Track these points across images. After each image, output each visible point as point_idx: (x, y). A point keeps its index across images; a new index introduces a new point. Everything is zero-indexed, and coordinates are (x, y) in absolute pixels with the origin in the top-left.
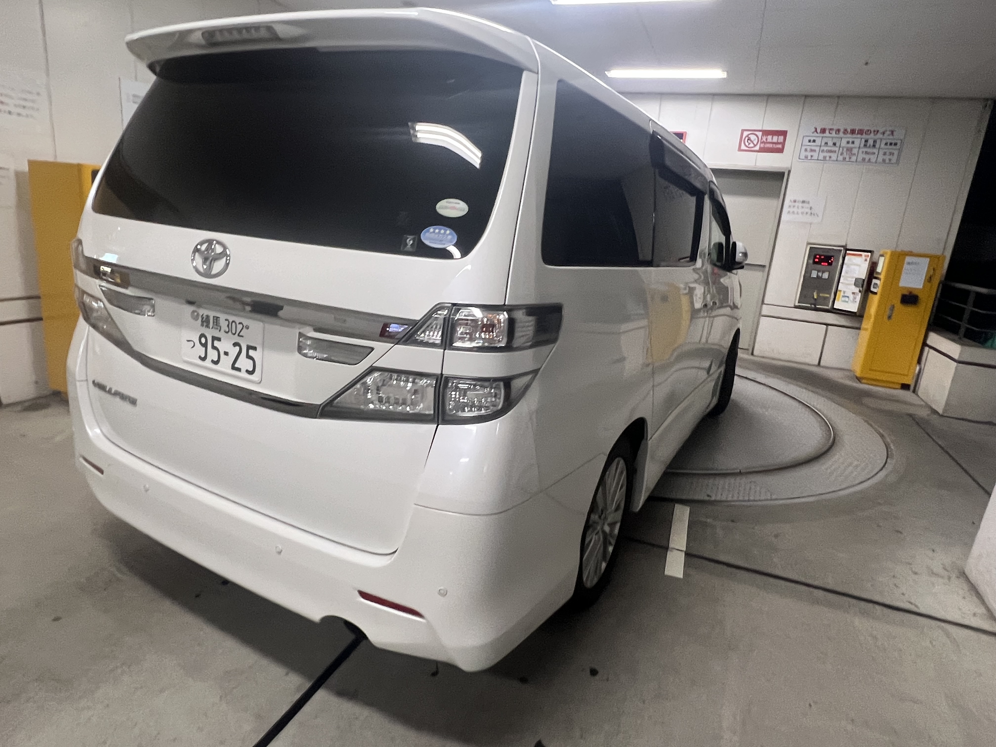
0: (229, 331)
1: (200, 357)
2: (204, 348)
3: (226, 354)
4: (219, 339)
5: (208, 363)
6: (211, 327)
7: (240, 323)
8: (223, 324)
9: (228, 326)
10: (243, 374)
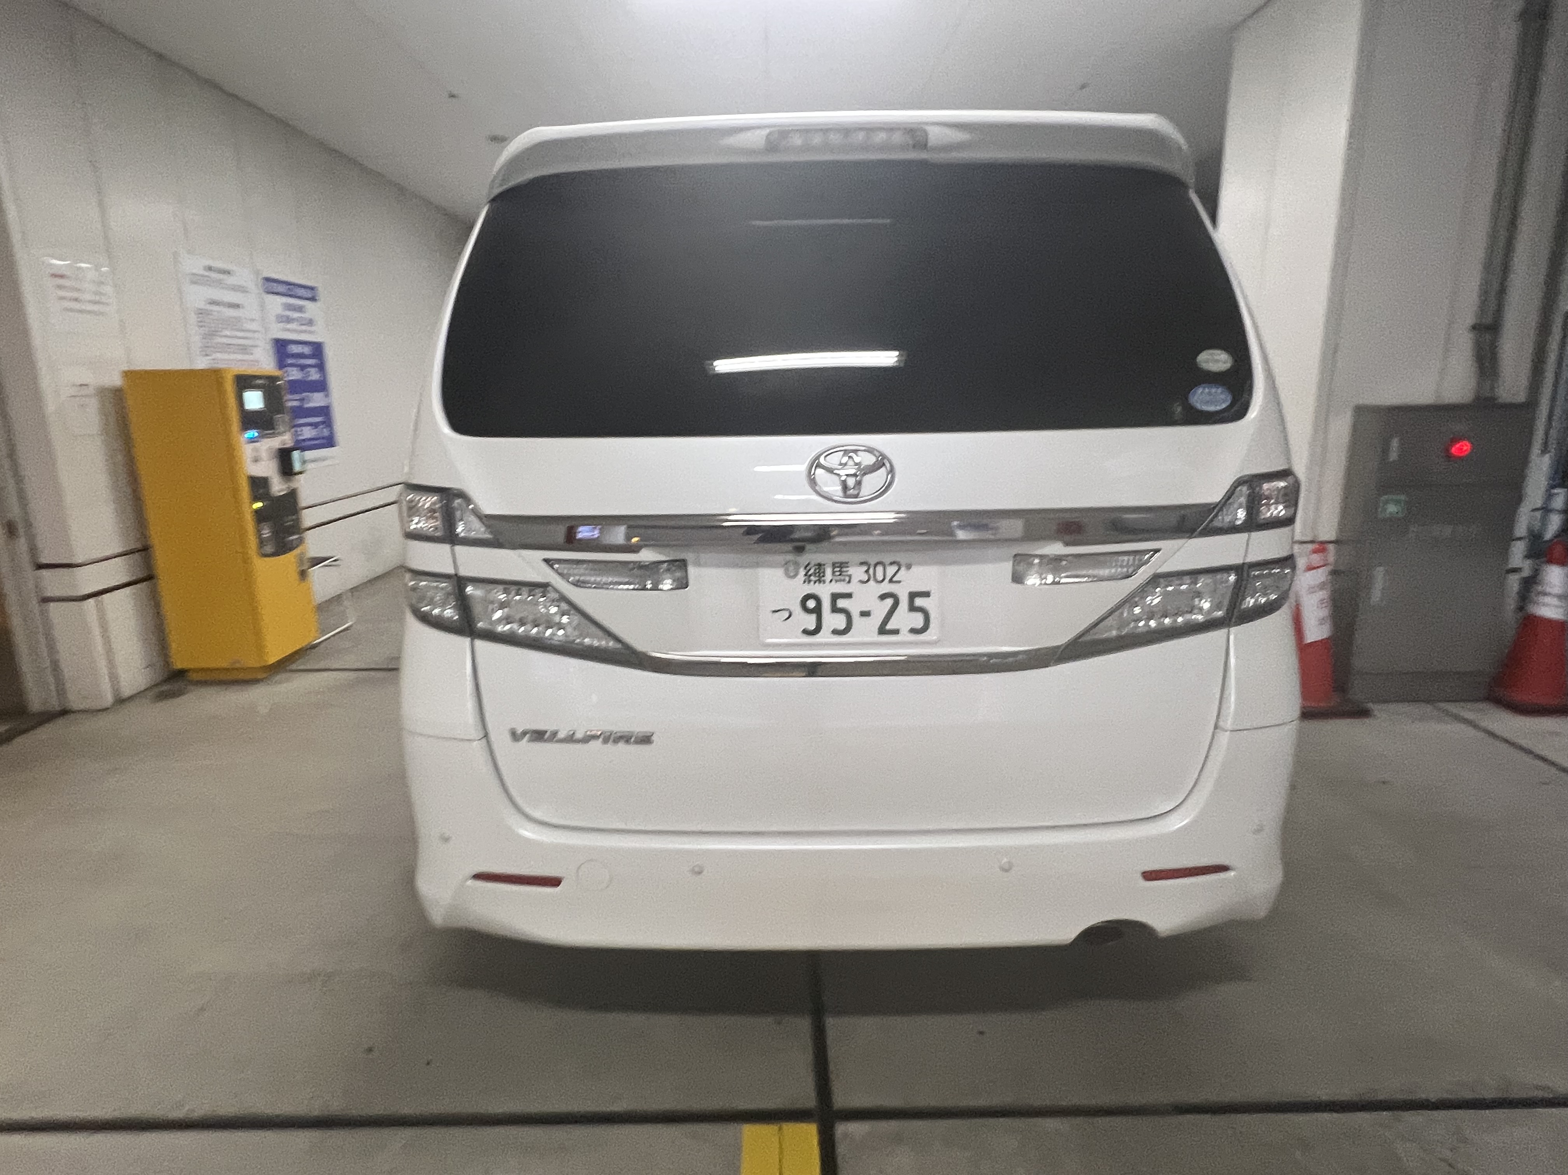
0: (868, 580)
1: (806, 632)
2: (813, 617)
3: (865, 614)
4: (849, 596)
5: (825, 636)
6: (828, 581)
7: (892, 564)
8: (857, 573)
9: (867, 571)
10: (905, 636)
